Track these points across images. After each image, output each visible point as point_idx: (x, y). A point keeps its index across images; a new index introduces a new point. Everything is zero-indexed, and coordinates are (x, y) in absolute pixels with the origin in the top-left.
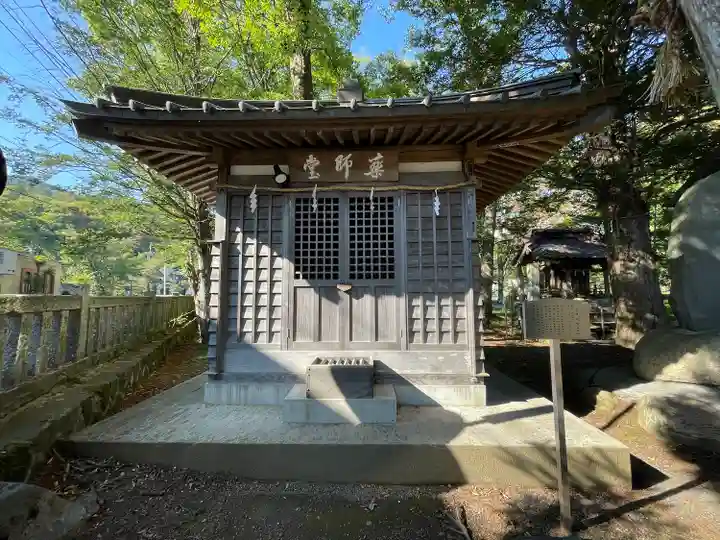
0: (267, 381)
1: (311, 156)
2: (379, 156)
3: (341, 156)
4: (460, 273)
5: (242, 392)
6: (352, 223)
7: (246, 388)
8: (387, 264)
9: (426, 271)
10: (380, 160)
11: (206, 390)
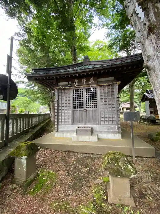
0: (68, 132)
1: (76, 80)
2: (92, 78)
3: (83, 79)
4: (114, 106)
5: (63, 135)
6: (86, 95)
7: (64, 134)
8: (95, 104)
9: (105, 106)
10: (93, 79)
11: (55, 134)
